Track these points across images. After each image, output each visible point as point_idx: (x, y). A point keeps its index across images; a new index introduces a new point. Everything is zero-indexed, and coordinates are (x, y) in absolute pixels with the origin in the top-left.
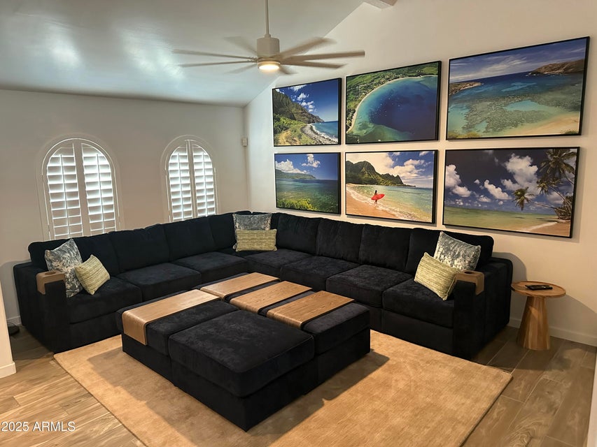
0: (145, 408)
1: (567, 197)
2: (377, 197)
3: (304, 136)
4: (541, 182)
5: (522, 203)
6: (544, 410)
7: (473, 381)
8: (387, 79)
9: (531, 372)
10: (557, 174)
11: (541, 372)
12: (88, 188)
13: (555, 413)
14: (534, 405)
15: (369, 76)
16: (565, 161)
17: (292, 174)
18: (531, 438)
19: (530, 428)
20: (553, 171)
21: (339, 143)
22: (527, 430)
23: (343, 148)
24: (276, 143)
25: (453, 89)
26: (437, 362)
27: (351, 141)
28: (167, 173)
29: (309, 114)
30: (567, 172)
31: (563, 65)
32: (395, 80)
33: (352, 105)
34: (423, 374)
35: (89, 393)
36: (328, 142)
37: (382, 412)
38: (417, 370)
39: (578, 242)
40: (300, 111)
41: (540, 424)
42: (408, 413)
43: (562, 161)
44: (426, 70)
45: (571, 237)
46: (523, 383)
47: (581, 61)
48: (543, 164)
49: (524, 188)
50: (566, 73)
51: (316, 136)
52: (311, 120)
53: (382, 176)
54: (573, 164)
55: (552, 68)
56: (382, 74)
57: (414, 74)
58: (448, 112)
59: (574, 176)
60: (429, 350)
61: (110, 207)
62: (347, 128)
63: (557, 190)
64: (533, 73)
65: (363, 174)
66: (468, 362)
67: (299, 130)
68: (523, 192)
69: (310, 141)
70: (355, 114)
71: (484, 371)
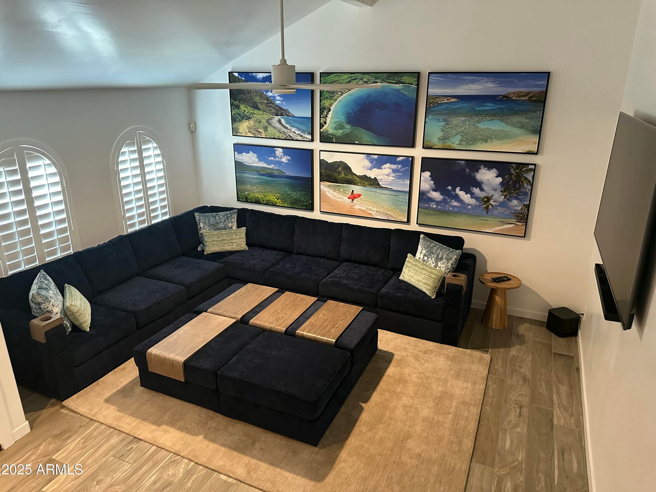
0: (206, 442)
1: (524, 205)
2: (353, 197)
3: (270, 129)
4: (504, 191)
5: (487, 208)
6: (521, 383)
7: (465, 365)
8: (365, 82)
9: (502, 350)
10: (518, 185)
11: (508, 348)
12: (37, 203)
13: (529, 384)
14: (513, 380)
15: (346, 76)
16: (524, 175)
17: (258, 167)
18: (521, 407)
19: (517, 399)
20: (515, 182)
21: (312, 140)
22: (516, 401)
23: (317, 146)
24: (235, 132)
25: (431, 101)
26: (432, 351)
27: (325, 138)
28: (118, 172)
29: (277, 106)
30: (525, 184)
31: (528, 93)
32: (373, 84)
33: (326, 103)
34: (426, 365)
35: (135, 437)
36: (300, 138)
37: (411, 406)
38: (420, 362)
39: (530, 240)
40: (266, 102)
41: (522, 395)
42: (431, 404)
43: (522, 175)
44: (405, 79)
45: (524, 237)
46: (500, 362)
47: (542, 92)
48: (507, 177)
49: (490, 196)
50: (531, 101)
51: (286, 130)
52: (280, 113)
53: (359, 177)
54: (530, 178)
55: (519, 95)
56: (360, 76)
57: (394, 82)
58: (425, 123)
59: (531, 188)
60: (421, 340)
61: (62, 221)
62: (321, 126)
63: (517, 198)
64: (503, 96)
65: (339, 173)
66: (454, 348)
67: (264, 121)
68: (488, 199)
69: (277, 134)
70: (330, 113)
71: (470, 355)
